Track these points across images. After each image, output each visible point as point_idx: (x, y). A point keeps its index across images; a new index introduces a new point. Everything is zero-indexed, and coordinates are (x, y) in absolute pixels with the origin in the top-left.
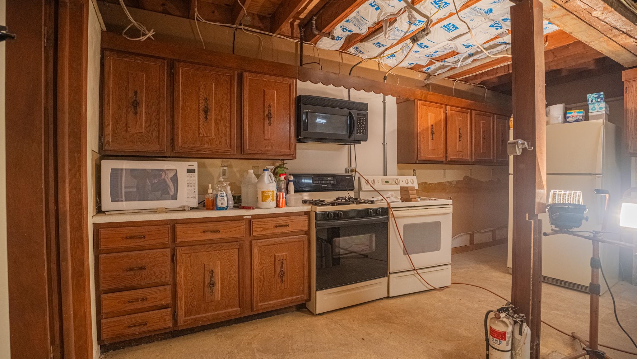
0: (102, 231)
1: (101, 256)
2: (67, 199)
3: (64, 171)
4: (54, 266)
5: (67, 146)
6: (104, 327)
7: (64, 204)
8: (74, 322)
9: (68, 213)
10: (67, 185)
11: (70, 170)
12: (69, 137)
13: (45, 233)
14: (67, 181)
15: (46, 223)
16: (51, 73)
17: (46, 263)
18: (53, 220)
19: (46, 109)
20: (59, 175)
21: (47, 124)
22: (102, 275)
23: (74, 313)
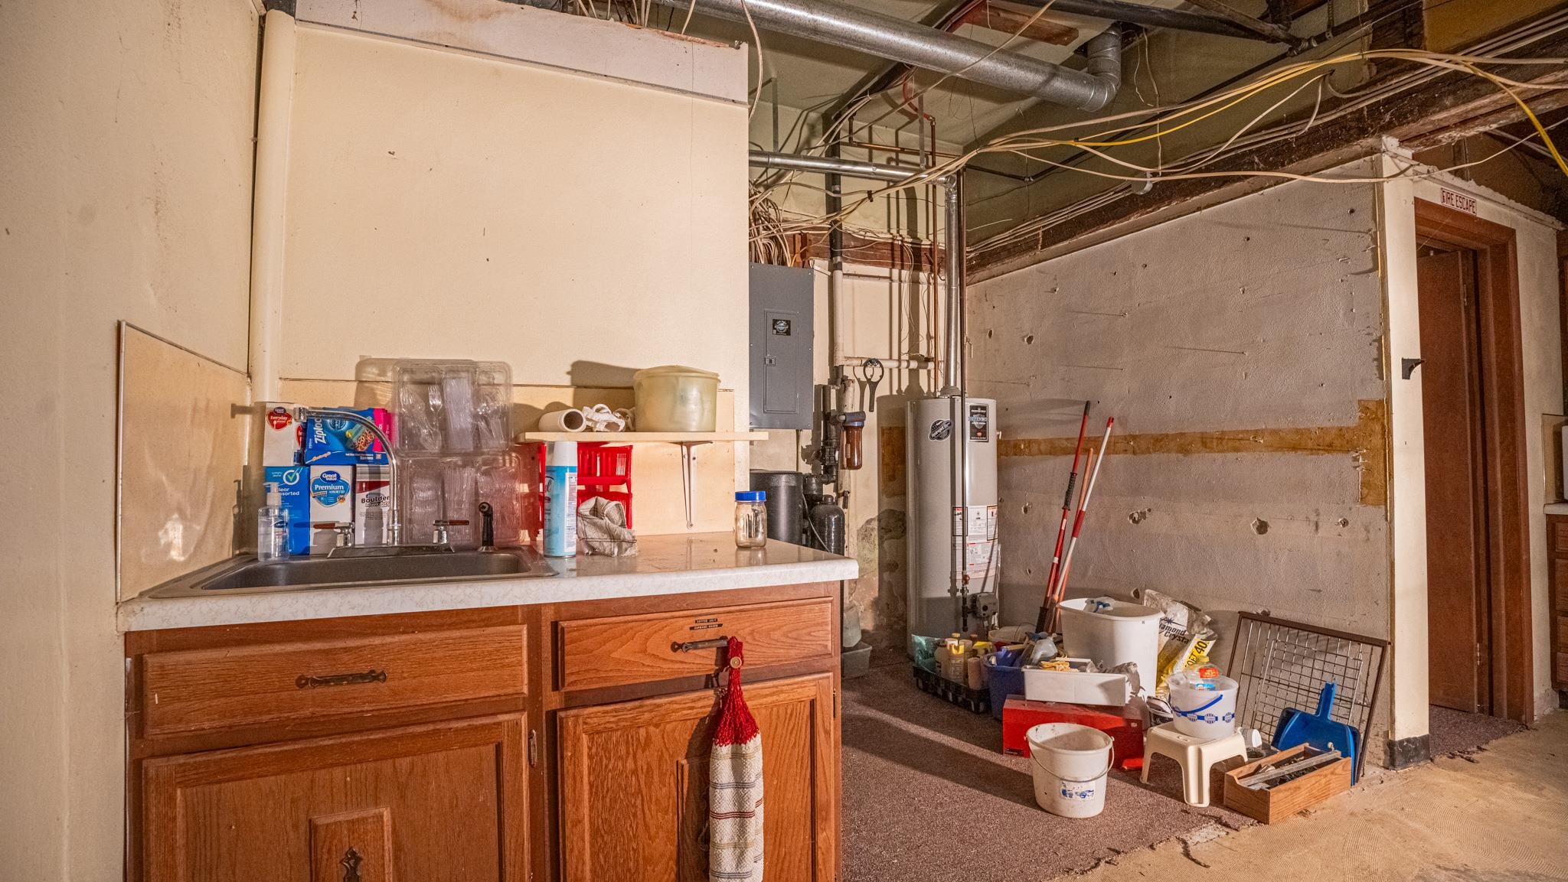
0: (1560, 526)
1: (1560, 562)
2: (1499, 476)
3: (1494, 444)
4: (1482, 552)
5: (1496, 414)
6: (1560, 663)
7: (1495, 482)
8: (1507, 624)
9: (1500, 493)
10: (1498, 460)
11: (1501, 443)
12: (1499, 406)
13: (1472, 511)
14: (1498, 454)
15: (1474, 514)
16: (1474, 334)
17: (1473, 545)
18: (1481, 500)
19: (1470, 374)
20: (1488, 448)
21: (1472, 393)
22: (1560, 588)
23: (1507, 613)
